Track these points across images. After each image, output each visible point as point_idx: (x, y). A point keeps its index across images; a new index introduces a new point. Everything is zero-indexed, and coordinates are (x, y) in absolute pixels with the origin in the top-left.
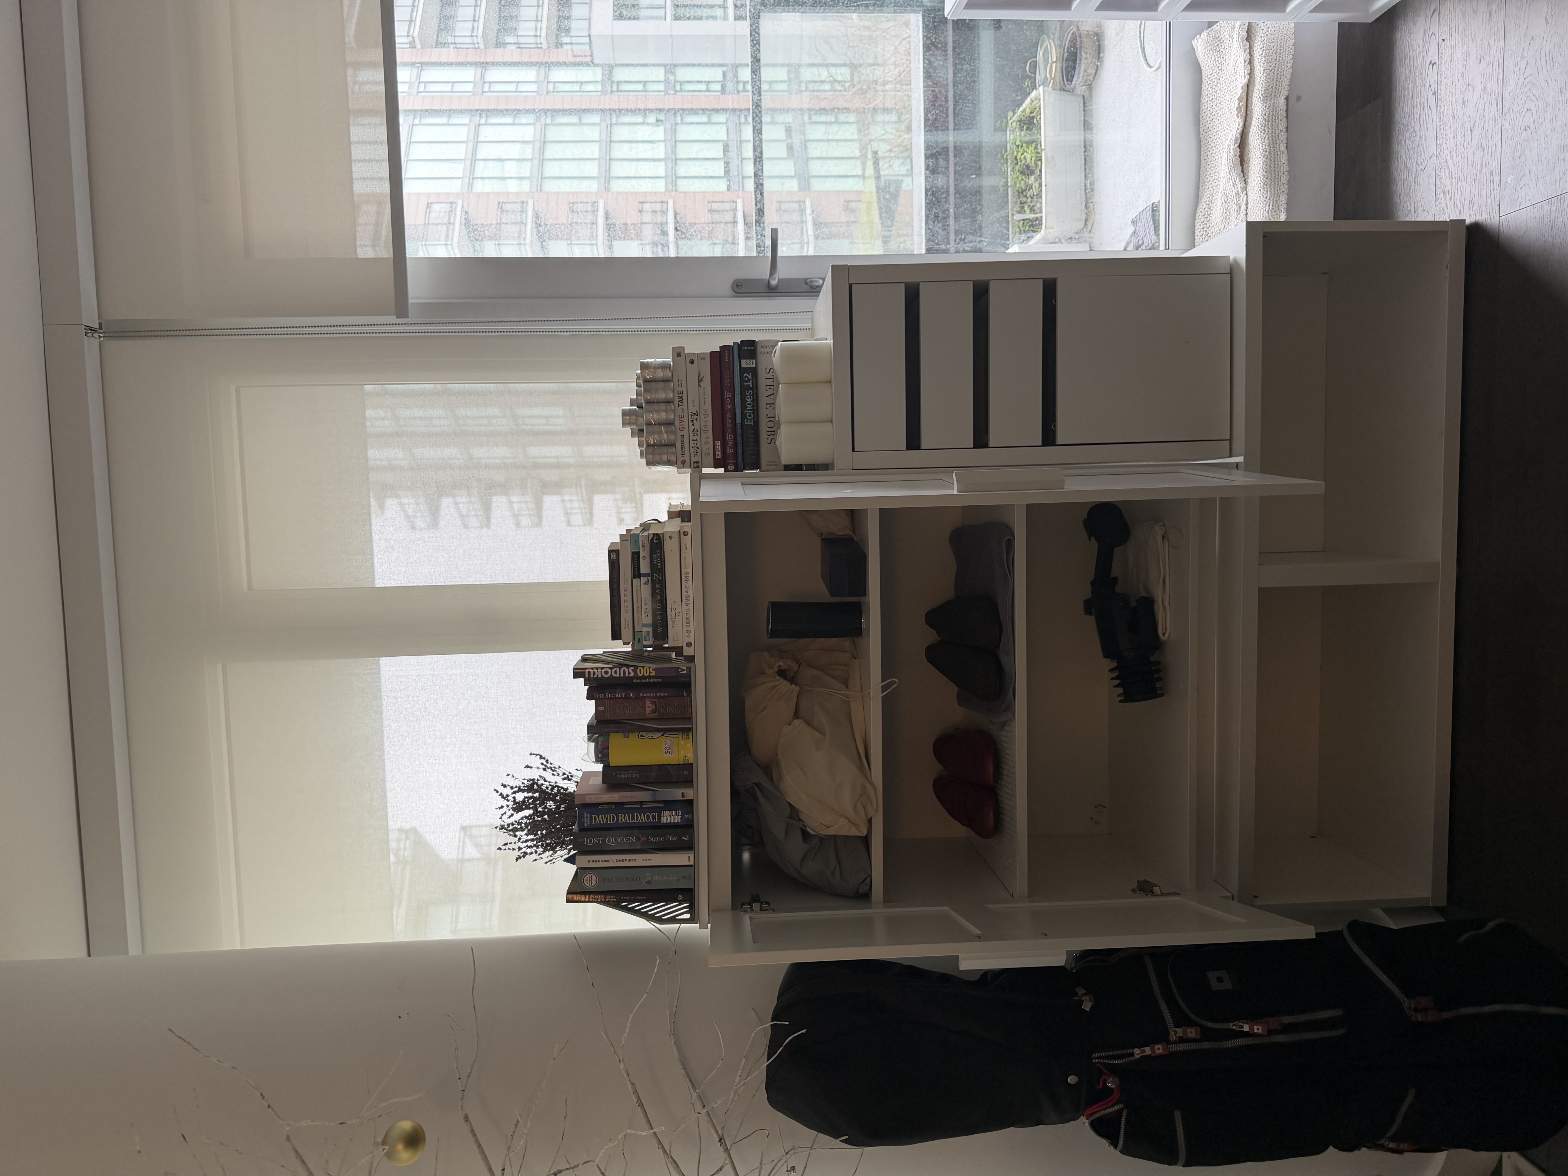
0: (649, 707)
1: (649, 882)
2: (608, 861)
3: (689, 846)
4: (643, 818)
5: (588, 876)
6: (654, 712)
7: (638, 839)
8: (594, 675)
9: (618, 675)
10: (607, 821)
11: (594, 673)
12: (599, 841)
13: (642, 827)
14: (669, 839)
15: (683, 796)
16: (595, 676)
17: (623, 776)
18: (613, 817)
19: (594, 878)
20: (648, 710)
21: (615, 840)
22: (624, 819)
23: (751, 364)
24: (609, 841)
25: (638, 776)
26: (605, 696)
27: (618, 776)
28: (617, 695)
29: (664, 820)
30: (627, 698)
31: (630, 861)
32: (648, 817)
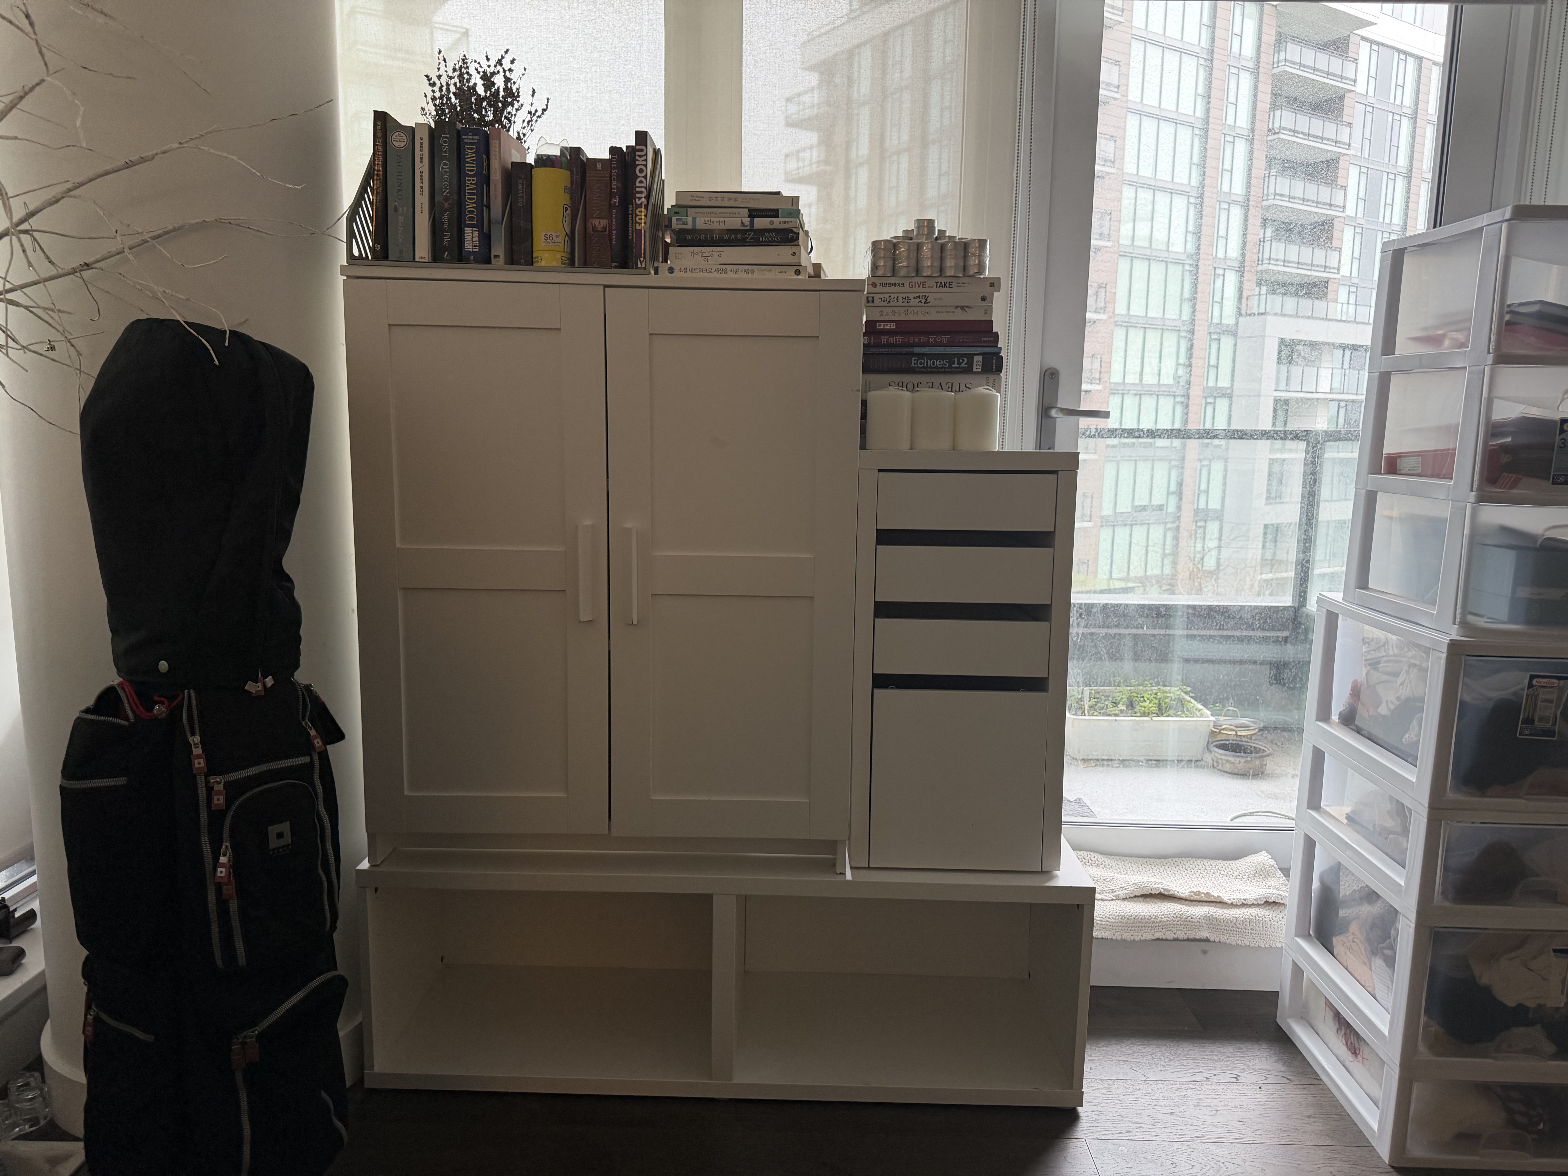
0: (600, 223)
1: (396, 210)
2: (421, 162)
3: (437, 257)
4: (470, 206)
5: (405, 138)
6: (594, 229)
7: (446, 199)
8: (638, 156)
9: (638, 184)
10: (467, 163)
11: (640, 156)
12: (445, 152)
13: (460, 204)
14: (446, 235)
15: (495, 256)
16: (637, 158)
17: (520, 186)
18: (473, 171)
19: (403, 144)
20: (596, 222)
21: (446, 172)
22: (471, 183)
23: (977, 368)
24: (445, 164)
25: (520, 205)
26: (614, 168)
27: (520, 181)
28: (614, 183)
29: (468, 230)
30: (611, 195)
31: (422, 187)
32: (471, 212)
